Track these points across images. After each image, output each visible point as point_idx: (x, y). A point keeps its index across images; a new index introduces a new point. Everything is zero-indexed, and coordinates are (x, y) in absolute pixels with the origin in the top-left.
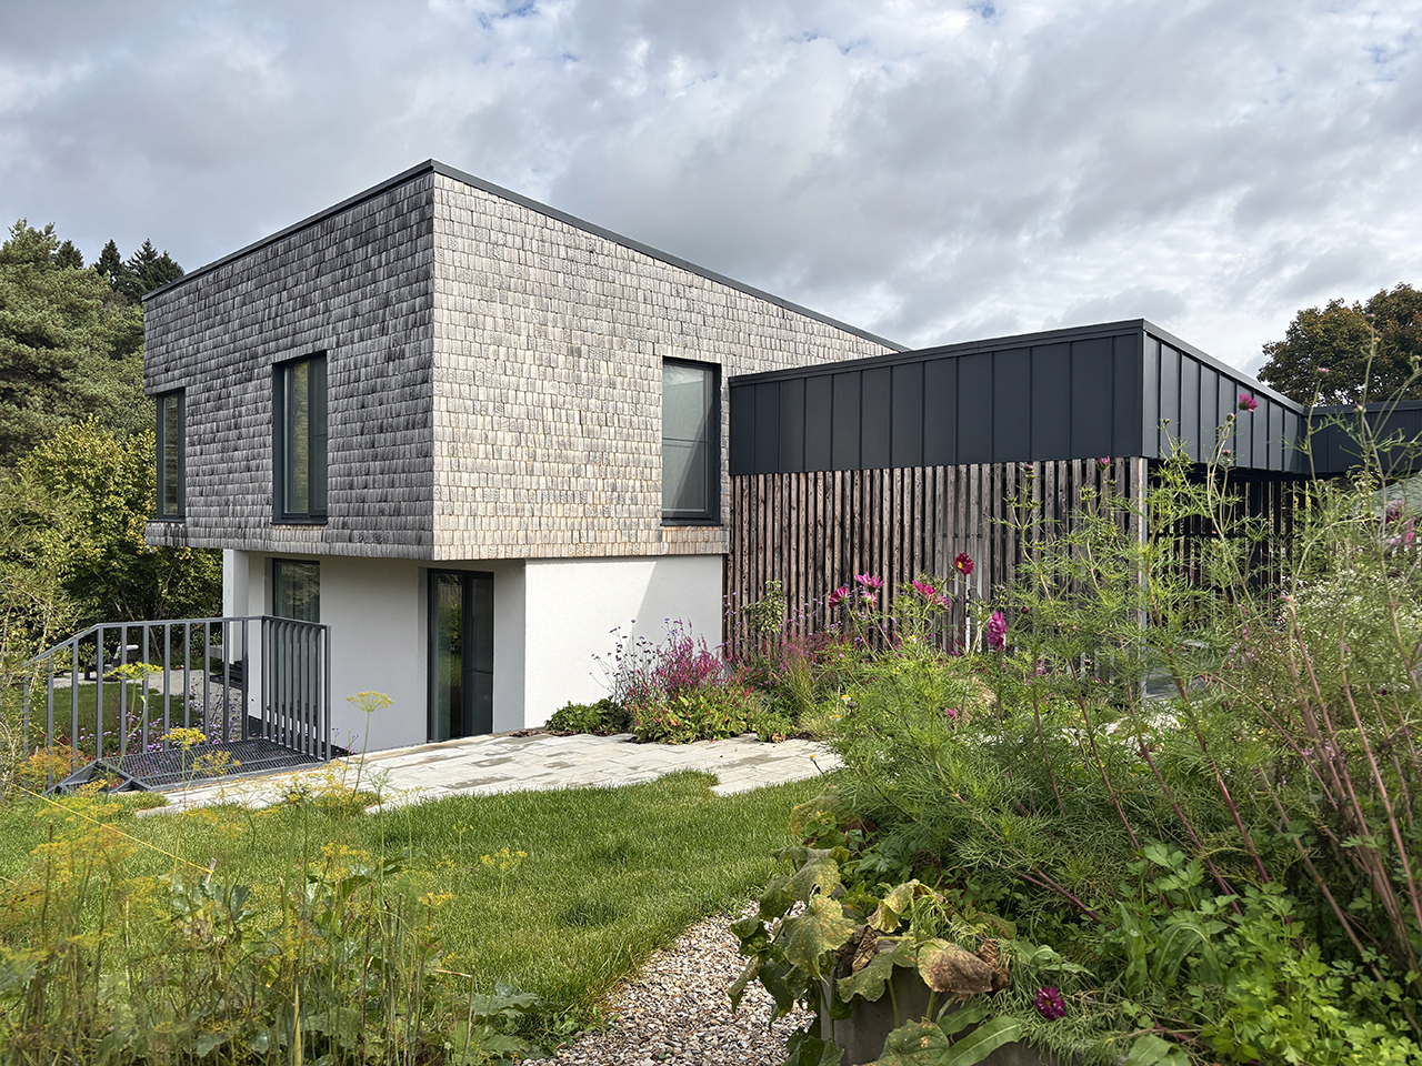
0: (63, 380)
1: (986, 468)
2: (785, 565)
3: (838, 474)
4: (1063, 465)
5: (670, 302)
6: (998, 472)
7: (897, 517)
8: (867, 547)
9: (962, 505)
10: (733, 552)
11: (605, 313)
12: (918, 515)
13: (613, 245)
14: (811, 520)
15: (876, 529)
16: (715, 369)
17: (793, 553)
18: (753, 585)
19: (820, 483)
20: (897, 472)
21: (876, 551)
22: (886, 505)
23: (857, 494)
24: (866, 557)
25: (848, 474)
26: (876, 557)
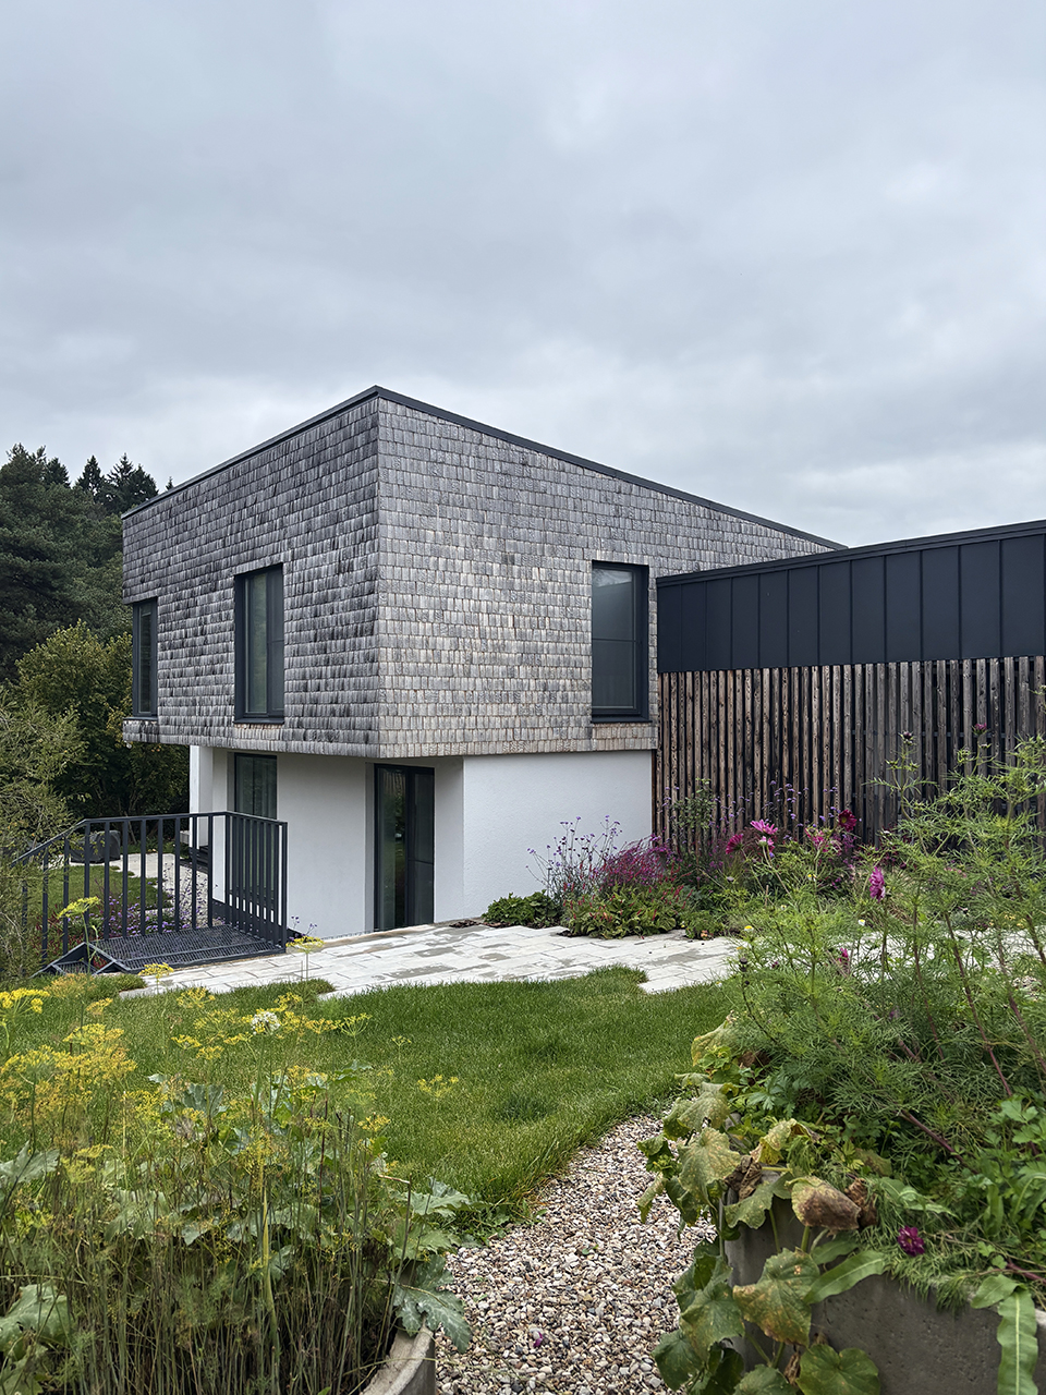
0: (53, 589)
1: (916, 666)
2: (713, 762)
3: (766, 672)
4: (994, 663)
5: (599, 508)
6: (928, 670)
7: (826, 714)
8: (796, 744)
9: (892, 701)
10: (662, 748)
11: (536, 522)
12: (847, 713)
13: (544, 457)
14: (739, 716)
15: (806, 725)
16: (641, 571)
17: (722, 749)
18: (682, 780)
19: (748, 682)
20: (826, 669)
21: (806, 748)
22: (815, 702)
23: (785, 692)
24: (796, 754)
25: (776, 672)
26: (806, 754)
